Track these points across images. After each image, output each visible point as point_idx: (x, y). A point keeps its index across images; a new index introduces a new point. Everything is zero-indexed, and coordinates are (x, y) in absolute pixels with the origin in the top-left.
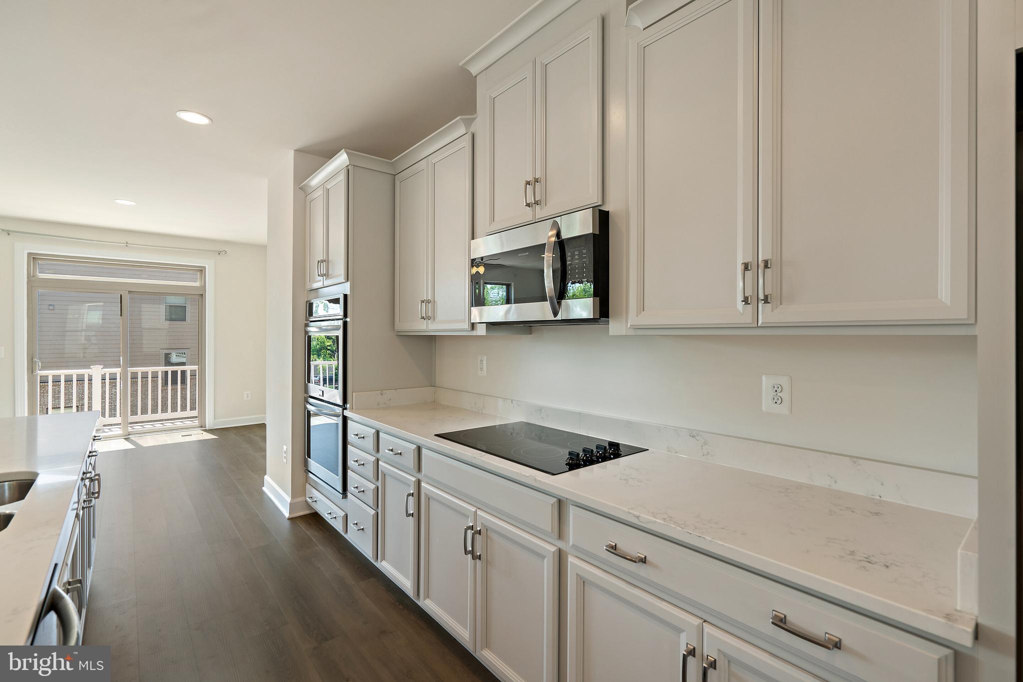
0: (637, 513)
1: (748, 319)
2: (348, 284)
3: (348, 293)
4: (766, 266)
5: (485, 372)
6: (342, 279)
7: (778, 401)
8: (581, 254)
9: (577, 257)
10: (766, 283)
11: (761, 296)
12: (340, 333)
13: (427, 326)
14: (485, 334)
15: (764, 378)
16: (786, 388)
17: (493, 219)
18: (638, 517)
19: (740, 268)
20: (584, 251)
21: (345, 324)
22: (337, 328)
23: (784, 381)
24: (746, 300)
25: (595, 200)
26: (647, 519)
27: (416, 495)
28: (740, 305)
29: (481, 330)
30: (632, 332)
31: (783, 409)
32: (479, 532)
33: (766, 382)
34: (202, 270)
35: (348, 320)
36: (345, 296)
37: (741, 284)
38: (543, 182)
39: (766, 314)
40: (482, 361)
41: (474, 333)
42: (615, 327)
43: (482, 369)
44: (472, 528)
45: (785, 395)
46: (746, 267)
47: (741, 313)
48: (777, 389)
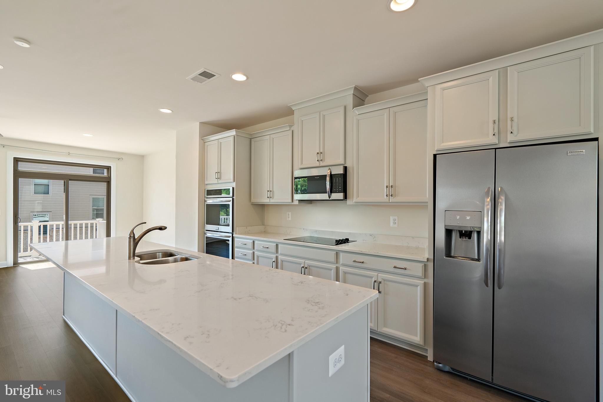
0: (361, 250)
1: (387, 201)
2: (235, 183)
3: (234, 186)
4: (392, 187)
5: (290, 219)
6: (232, 180)
7: (395, 223)
8: (339, 179)
9: (337, 180)
10: (392, 191)
11: (391, 195)
12: (230, 203)
13: (270, 200)
14: (298, 204)
15: (391, 217)
16: (397, 219)
17: (302, 163)
18: (361, 251)
19: (385, 187)
20: (340, 179)
21: (233, 199)
22: (229, 201)
23: (396, 218)
24: (387, 196)
25: (343, 162)
26: (364, 251)
27: (276, 261)
28: (385, 197)
29: (296, 203)
30: (354, 204)
31: (396, 226)
32: (306, 268)
33: (391, 218)
34: (109, 168)
35: (234, 198)
36: (233, 188)
37: (386, 191)
38: (323, 153)
39: (392, 199)
40: (289, 214)
41: (293, 204)
42: (349, 202)
43: (289, 218)
44: (303, 267)
45: (396, 221)
46: (387, 187)
47: (385, 199)
48: (395, 220)
